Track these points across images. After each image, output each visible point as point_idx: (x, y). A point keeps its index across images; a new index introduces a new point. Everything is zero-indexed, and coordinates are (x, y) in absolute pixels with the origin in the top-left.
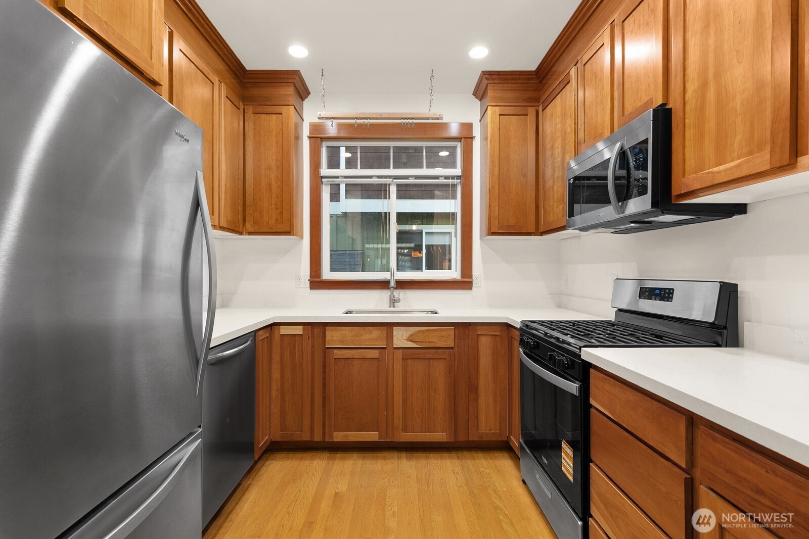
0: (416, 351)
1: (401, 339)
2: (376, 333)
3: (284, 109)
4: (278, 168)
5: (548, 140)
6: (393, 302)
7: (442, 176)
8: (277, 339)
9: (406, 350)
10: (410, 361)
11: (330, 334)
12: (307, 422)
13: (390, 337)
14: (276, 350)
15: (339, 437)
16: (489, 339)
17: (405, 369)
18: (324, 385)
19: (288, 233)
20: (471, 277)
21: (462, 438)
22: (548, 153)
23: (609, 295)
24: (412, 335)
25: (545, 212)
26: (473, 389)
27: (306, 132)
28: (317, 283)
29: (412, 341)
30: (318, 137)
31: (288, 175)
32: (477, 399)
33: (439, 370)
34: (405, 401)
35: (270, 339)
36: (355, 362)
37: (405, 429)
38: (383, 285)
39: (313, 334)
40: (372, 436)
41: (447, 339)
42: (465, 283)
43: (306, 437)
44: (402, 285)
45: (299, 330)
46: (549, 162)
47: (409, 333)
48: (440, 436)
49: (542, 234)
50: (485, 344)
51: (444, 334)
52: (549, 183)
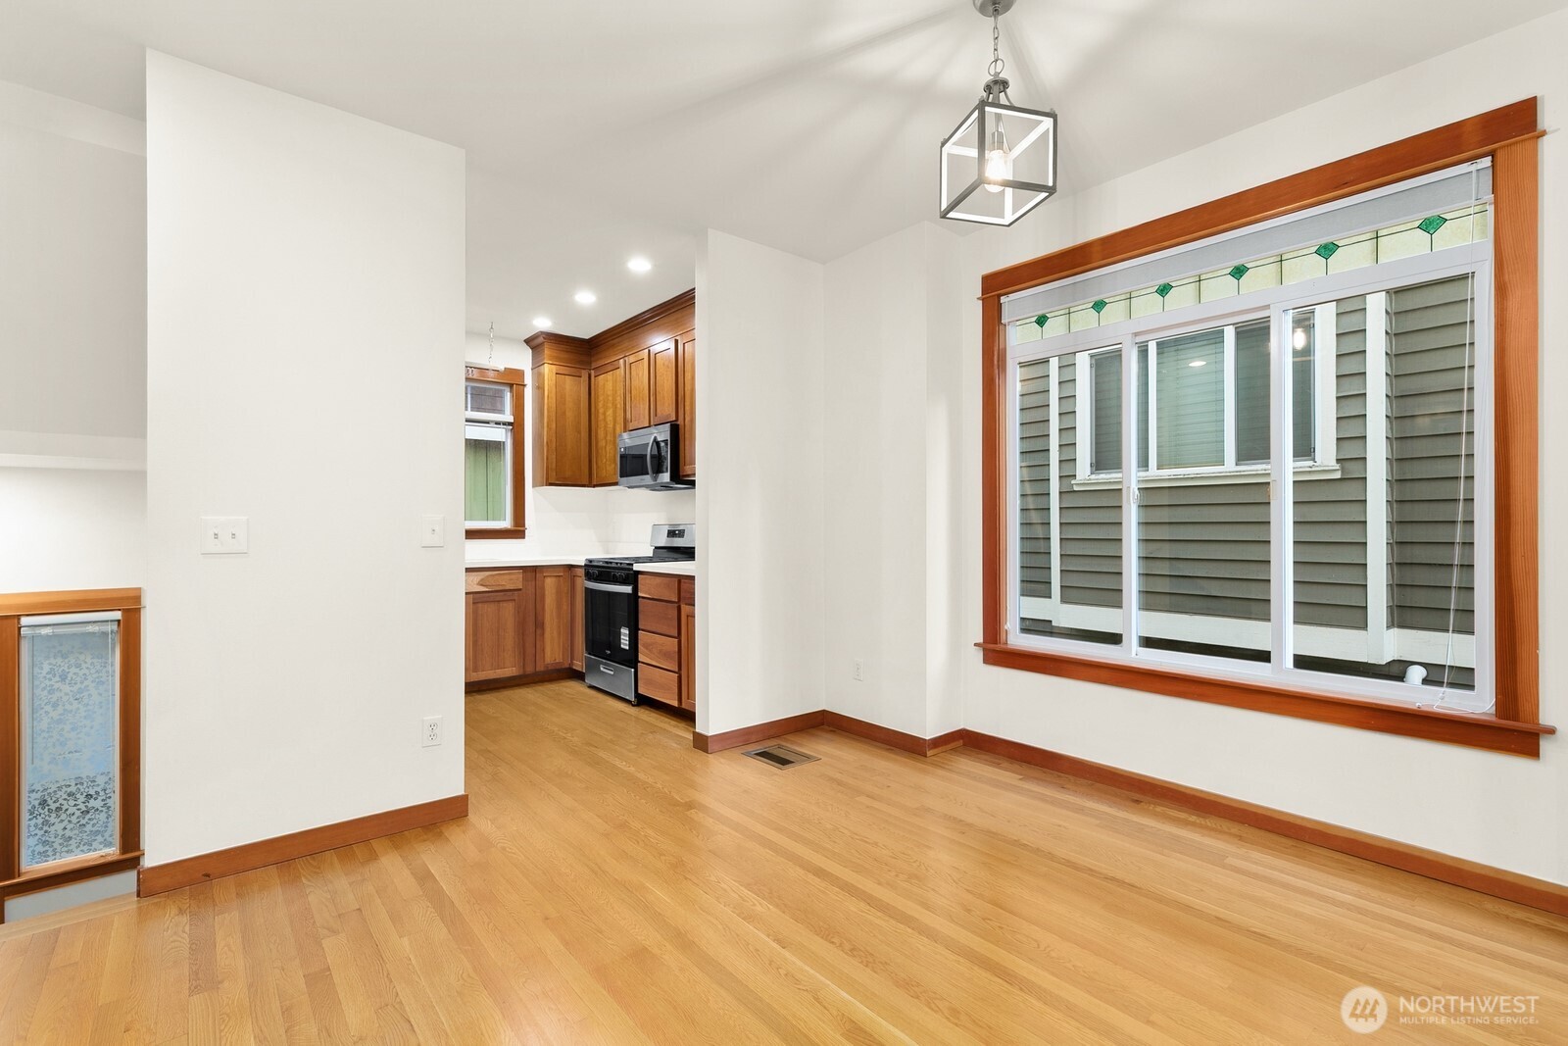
0: (487, 595)
5: (600, 405)
7: (492, 421)
9: (478, 595)
10: (480, 605)
16: (554, 579)
17: (475, 614)
20: (524, 525)
21: (530, 670)
22: (601, 417)
23: (648, 539)
24: (482, 580)
25: (598, 467)
26: (539, 625)
29: (482, 585)
32: (543, 634)
33: (508, 610)
34: (475, 643)
41: (516, 581)
42: (517, 532)
46: (602, 424)
47: (480, 578)
48: (509, 671)
49: (594, 486)
50: (550, 583)
51: (513, 577)
52: (602, 443)
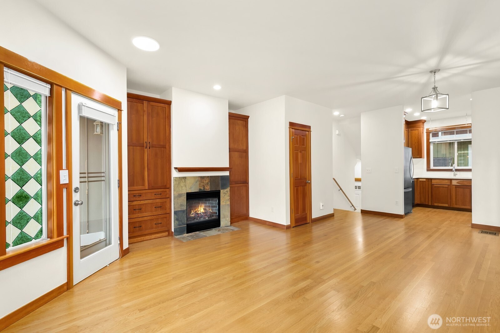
0: (459, 186)
1: (454, 183)
2: (447, 181)
3: (419, 129)
4: (417, 142)
6: (455, 175)
8: (419, 181)
9: (456, 186)
10: (458, 188)
11: (433, 181)
12: (427, 200)
13: (451, 182)
14: (419, 184)
15: (436, 204)
17: (456, 190)
18: (432, 193)
19: (421, 158)
24: (458, 182)
27: (425, 131)
28: (429, 169)
29: (458, 184)
30: (428, 133)
31: (420, 144)
34: (456, 198)
35: (417, 181)
36: (441, 188)
37: (456, 204)
38: (451, 170)
39: (428, 181)
40: (447, 205)
43: (427, 203)
44: (457, 170)
45: (425, 180)
51: (469, 182)
